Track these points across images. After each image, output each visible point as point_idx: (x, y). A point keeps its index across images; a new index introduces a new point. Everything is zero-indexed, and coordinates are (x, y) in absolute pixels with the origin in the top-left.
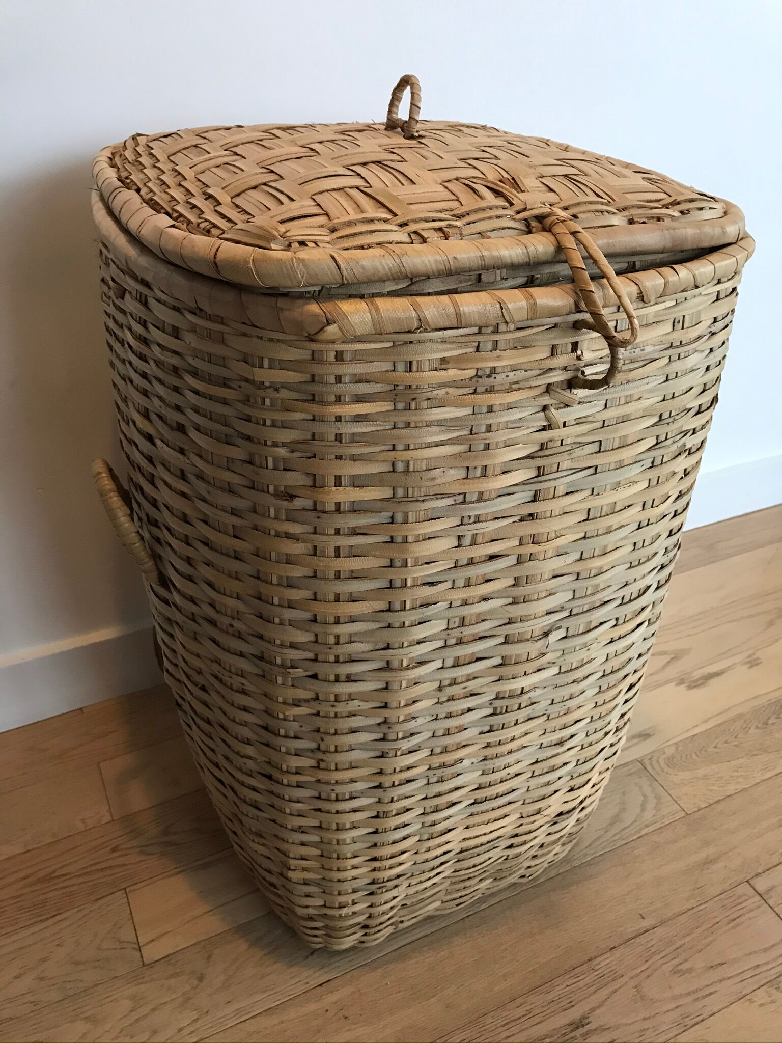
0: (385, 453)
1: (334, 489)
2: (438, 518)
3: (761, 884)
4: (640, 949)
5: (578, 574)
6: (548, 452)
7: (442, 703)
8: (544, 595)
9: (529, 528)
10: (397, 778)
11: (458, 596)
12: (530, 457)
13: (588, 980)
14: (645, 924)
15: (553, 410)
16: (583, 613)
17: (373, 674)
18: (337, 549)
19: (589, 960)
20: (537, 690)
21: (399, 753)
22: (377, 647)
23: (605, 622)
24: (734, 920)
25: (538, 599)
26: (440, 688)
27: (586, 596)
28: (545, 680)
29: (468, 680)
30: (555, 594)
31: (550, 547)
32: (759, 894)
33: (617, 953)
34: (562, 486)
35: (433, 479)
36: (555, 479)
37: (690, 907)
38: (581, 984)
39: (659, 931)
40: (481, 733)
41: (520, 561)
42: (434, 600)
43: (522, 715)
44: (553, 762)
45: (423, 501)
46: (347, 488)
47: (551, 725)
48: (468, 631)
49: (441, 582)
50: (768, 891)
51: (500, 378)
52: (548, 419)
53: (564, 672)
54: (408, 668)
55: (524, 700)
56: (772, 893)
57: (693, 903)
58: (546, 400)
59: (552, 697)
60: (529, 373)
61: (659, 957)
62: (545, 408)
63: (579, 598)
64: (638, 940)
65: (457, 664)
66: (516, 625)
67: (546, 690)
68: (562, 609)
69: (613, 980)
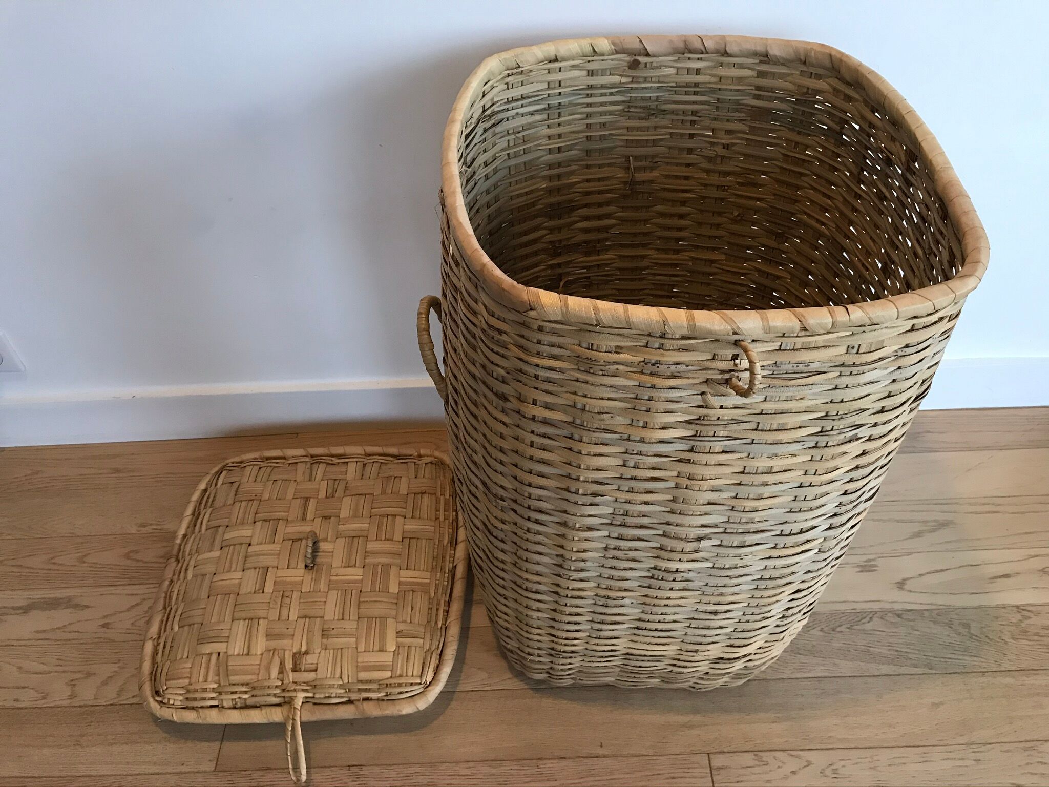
0: (568, 394)
1: (531, 406)
2: (606, 445)
3: (718, 761)
4: (584, 767)
5: (733, 507)
6: (703, 422)
7: (607, 558)
8: (698, 513)
9: (686, 469)
10: (570, 594)
11: (623, 496)
12: (689, 422)
13: (528, 772)
14: (601, 751)
15: (709, 396)
16: (736, 533)
17: (553, 524)
18: (532, 442)
19: (539, 759)
20: (691, 573)
21: (571, 578)
22: (558, 509)
23: (761, 544)
24: (674, 778)
25: (692, 515)
26: (606, 549)
27: (739, 523)
28: (701, 568)
29: (630, 550)
30: (710, 515)
31: (706, 485)
32: (711, 768)
33: (564, 763)
34: (718, 446)
35: (603, 420)
36: (710, 441)
37: (645, 753)
38: (523, 772)
39: (607, 762)
40: (639, 586)
41: (677, 487)
42: (602, 494)
43: (676, 585)
44: (707, 623)
45: (594, 432)
46: (540, 408)
47: (705, 599)
48: (629, 520)
49: (607, 484)
50: (719, 768)
51: (662, 368)
52: (704, 400)
53: (717, 568)
54: (579, 529)
55: (678, 576)
56: (722, 772)
57: (651, 752)
58: (704, 388)
59: (707, 581)
60: (690, 368)
61: (592, 779)
62: (703, 393)
63: (733, 523)
64: (586, 761)
65: (620, 538)
66: (671, 527)
67: (699, 575)
68: (716, 526)
69: (548, 780)
